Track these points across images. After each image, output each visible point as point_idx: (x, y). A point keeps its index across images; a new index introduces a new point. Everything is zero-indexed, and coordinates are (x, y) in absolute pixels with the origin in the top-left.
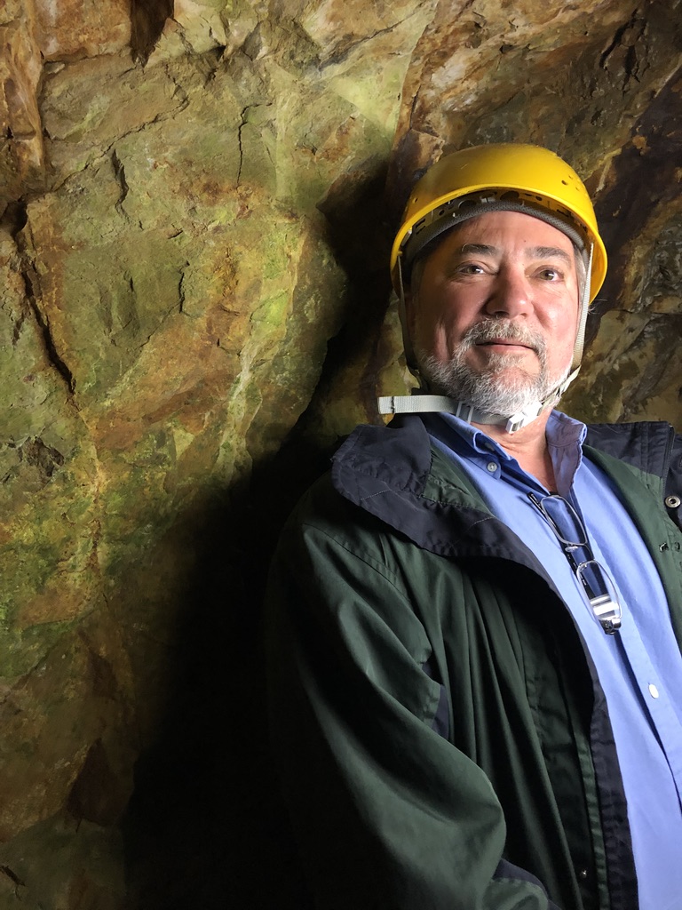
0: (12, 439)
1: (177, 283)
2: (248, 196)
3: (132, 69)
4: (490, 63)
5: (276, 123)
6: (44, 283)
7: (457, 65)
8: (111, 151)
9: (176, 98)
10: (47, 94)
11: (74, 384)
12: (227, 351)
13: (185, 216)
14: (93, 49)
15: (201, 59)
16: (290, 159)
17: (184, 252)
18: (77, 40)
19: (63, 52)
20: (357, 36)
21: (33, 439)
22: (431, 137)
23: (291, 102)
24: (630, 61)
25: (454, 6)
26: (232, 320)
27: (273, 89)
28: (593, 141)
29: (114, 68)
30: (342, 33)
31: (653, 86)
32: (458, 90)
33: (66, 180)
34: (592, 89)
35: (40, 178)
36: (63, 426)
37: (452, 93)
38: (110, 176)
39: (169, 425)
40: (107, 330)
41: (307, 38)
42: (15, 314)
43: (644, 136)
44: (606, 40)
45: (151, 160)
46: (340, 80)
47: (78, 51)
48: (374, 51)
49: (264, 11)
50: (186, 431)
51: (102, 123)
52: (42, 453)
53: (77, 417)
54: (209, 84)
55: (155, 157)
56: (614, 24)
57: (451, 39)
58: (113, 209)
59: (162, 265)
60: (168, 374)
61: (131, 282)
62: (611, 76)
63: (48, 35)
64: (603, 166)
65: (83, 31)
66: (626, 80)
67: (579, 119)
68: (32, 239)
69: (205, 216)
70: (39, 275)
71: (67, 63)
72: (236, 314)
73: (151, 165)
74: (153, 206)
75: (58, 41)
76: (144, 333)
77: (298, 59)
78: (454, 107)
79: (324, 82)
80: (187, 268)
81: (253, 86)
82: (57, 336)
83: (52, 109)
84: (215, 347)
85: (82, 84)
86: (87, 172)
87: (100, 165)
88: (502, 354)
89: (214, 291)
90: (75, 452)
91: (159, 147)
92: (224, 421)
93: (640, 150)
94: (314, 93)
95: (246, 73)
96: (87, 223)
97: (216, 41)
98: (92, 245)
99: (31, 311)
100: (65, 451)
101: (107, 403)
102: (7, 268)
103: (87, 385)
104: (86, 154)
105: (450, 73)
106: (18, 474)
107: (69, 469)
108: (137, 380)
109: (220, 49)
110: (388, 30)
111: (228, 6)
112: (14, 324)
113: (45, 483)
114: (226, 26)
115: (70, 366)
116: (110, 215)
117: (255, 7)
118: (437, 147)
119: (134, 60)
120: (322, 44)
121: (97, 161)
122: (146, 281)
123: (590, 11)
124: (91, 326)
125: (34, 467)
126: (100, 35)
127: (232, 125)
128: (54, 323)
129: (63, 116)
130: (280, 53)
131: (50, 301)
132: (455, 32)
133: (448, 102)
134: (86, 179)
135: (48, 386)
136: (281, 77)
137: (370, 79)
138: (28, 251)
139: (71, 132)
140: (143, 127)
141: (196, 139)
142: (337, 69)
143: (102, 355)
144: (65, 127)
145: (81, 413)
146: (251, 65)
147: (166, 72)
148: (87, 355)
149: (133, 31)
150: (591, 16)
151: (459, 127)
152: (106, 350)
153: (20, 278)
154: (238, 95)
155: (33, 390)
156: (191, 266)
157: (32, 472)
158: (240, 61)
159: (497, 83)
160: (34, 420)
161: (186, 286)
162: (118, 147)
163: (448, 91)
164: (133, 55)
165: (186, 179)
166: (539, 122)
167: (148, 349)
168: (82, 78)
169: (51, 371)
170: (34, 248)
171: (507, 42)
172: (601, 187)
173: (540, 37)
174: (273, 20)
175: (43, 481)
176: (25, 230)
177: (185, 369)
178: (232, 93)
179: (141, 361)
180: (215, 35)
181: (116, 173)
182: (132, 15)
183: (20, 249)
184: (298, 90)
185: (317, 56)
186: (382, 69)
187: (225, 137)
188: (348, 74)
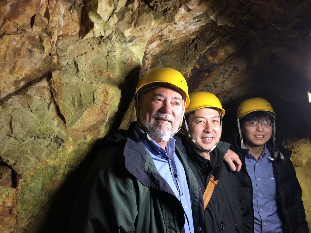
0: (50, 135)
1: (93, 96)
2: (110, 74)
3: (79, 40)
4: (163, 44)
5: (116, 56)
6: (57, 94)
7: (155, 44)
8: (74, 60)
9: (90, 48)
10: (57, 44)
11: (66, 121)
12: (104, 114)
13: (94, 78)
14: (70, 34)
15: (97, 39)
16: (119, 65)
17: (94, 87)
18: (67, 32)
19: (63, 34)
20: (136, 37)
21: (55, 136)
22: (148, 61)
23: (119, 51)
24: (196, 47)
25: (157, 31)
26: (107, 106)
27: (115, 48)
28: (186, 65)
29: (74, 39)
30: (133, 36)
31: (201, 53)
32: (155, 50)
33: (62, 67)
34: (187, 52)
35: (56, 66)
36: (63, 132)
37: (153, 50)
38: (74, 66)
39: (86, 134)
40: (74, 107)
41: (124, 36)
42: (48, 102)
43: (198, 64)
44: (190, 41)
45: (84, 63)
46: (131, 47)
47: (66, 34)
48: (139, 40)
49: (114, 29)
50: (90, 136)
51: (72, 53)
52: (58, 140)
53: (67, 130)
54: (99, 45)
55: (85, 62)
56: (193, 38)
57: (155, 38)
58: (75, 75)
59: (89, 91)
60: (90, 120)
61: (81, 95)
62: (191, 50)
63: (60, 30)
64: (189, 71)
65: (68, 30)
66: (195, 51)
67: (183, 59)
68: (53, 82)
69: (99, 79)
70: (55, 92)
71: (63, 37)
72: (108, 104)
73: (85, 65)
74: (85, 75)
75: (62, 32)
76: (84, 108)
77: (121, 41)
78: (153, 54)
79: (127, 47)
80: (95, 92)
81: (110, 46)
82: (61, 108)
83: (59, 48)
84: (102, 113)
85: (66, 43)
86: (67, 65)
87: (71, 63)
88: (163, 123)
89: (102, 98)
90: (67, 139)
91: (87, 60)
92: (99, 133)
93: (197, 68)
94: (124, 50)
95: (109, 43)
96: (68, 78)
97: (102, 35)
98: (70, 84)
99: (53, 101)
100: (64, 139)
101: (74, 127)
102: (46, 89)
103: (69, 122)
104: (68, 60)
105: (153, 46)
106: (51, 145)
107: (65, 144)
108: (82, 121)
109: (102, 37)
110: (143, 36)
111: (106, 27)
112: (48, 104)
113: (58, 148)
114: (105, 32)
115: (65, 116)
116: (74, 77)
117: (112, 28)
118: (149, 64)
119: (79, 38)
120: (127, 38)
121: (70, 62)
122: (84, 95)
123: (187, 35)
124: (70, 106)
125: (55, 144)
126: (72, 31)
127: (105, 56)
128: (60, 105)
129: (61, 50)
130: (117, 39)
131: (59, 99)
132: (156, 37)
133: (152, 53)
134: (67, 67)
135: (58, 122)
136: (117, 45)
137: (138, 47)
138: (52, 85)
139: (64, 55)
140: (82, 54)
141: (96, 59)
142: (130, 44)
143: (73, 114)
144: (62, 53)
145: (68, 129)
146: (110, 42)
147: (88, 41)
148: (69, 114)
149: (80, 30)
150: (188, 36)
151: (154, 59)
152: (74, 112)
153: (49, 92)
154: (106, 48)
155: (54, 123)
156: (96, 91)
157: (55, 145)
158: (107, 40)
159: (164, 49)
160: (55, 131)
161: (95, 97)
162: (76, 59)
163: (152, 50)
164: (79, 36)
165: (94, 69)
166: (174, 59)
167: (85, 113)
168: (66, 41)
169: (58, 117)
170: (54, 84)
171: (167, 40)
172: (188, 76)
173: (175, 40)
174: (116, 31)
175: (58, 147)
176: (52, 79)
177: (94, 118)
178: (105, 48)
179: (83, 116)
180: (102, 34)
181: (75, 66)
182: (80, 26)
183: (50, 84)
184: (121, 48)
185: (126, 40)
186: (141, 45)
187: (103, 59)
188: (133, 45)
